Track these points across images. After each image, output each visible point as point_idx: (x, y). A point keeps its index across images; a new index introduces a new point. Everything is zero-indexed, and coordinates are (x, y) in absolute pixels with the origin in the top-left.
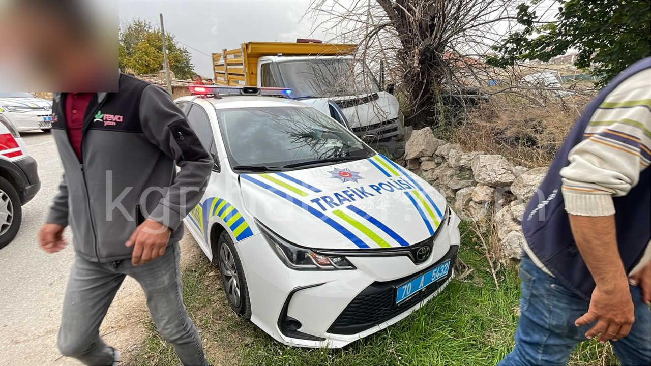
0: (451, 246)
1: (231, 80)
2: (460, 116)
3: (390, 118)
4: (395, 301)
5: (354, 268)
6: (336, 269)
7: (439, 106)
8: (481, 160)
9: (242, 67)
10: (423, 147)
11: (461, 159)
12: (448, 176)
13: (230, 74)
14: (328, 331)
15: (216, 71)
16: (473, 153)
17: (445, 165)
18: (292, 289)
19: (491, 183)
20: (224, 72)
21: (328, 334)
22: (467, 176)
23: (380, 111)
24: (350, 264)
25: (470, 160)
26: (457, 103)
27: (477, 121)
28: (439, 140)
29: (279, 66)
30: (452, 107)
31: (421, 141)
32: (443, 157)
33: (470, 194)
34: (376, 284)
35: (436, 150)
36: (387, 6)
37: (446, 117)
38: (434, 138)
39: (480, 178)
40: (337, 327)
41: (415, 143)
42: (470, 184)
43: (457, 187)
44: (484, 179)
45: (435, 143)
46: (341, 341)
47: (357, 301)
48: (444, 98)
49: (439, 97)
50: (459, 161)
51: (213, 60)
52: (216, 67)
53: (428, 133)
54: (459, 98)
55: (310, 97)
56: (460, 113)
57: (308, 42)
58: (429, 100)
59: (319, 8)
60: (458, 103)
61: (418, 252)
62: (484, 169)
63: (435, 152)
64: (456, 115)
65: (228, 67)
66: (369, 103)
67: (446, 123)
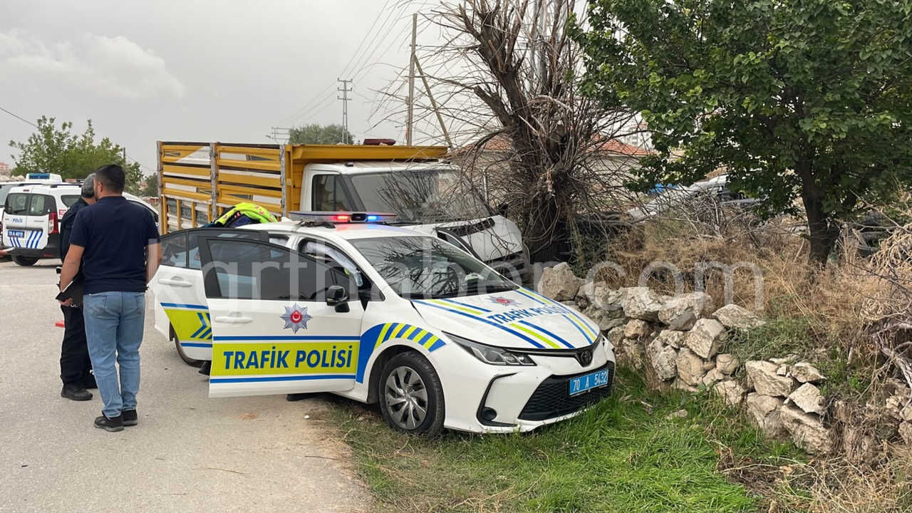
0: (608, 361)
1: (223, 191)
2: (602, 249)
3: (515, 250)
4: (568, 392)
5: (535, 365)
6: (521, 365)
7: (576, 236)
8: (629, 293)
9: (278, 176)
10: (562, 288)
11: (609, 297)
12: (596, 317)
13: (220, 182)
14: (519, 417)
15: (165, 173)
16: (621, 289)
17: (591, 307)
18: (492, 377)
19: (641, 316)
20: (209, 178)
21: (519, 420)
22: (618, 316)
23: (502, 243)
24: (533, 362)
25: (619, 297)
26: (596, 232)
27: (621, 253)
28: (580, 279)
29: (353, 180)
30: (591, 237)
31: (558, 280)
32: (587, 300)
33: (623, 332)
34: (553, 377)
35: (578, 291)
36: (499, 109)
37: (585, 250)
38: (574, 276)
39: (630, 311)
40: (525, 415)
41: (550, 283)
42: (621, 322)
43: (608, 327)
44: (634, 312)
45: (576, 283)
46: (529, 426)
47: (542, 389)
48: (580, 225)
49: (572, 222)
50: (607, 299)
51: (161, 153)
52: (165, 166)
53: (566, 270)
54: (598, 225)
55: (404, 223)
56: (601, 244)
57: (378, 144)
58: (562, 228)
59: (385, 91)
60: (598, 232)
61: (583, 355)
62: (633, 300)
63: (577, 293)
64: (598, 247)
65: (221, 171)
66: (485, 231)
67: (585, 258)
